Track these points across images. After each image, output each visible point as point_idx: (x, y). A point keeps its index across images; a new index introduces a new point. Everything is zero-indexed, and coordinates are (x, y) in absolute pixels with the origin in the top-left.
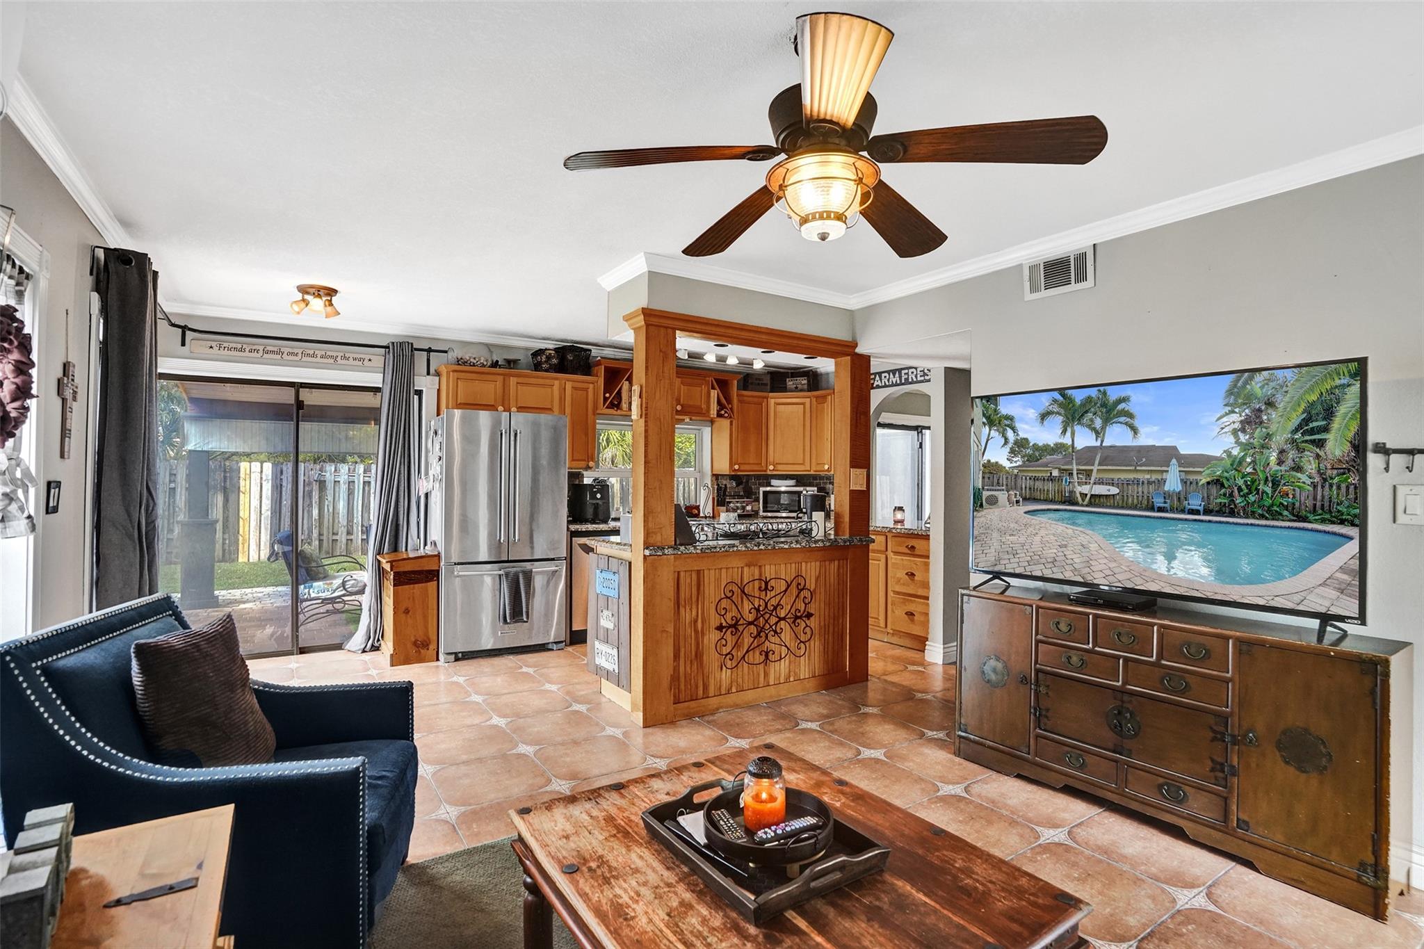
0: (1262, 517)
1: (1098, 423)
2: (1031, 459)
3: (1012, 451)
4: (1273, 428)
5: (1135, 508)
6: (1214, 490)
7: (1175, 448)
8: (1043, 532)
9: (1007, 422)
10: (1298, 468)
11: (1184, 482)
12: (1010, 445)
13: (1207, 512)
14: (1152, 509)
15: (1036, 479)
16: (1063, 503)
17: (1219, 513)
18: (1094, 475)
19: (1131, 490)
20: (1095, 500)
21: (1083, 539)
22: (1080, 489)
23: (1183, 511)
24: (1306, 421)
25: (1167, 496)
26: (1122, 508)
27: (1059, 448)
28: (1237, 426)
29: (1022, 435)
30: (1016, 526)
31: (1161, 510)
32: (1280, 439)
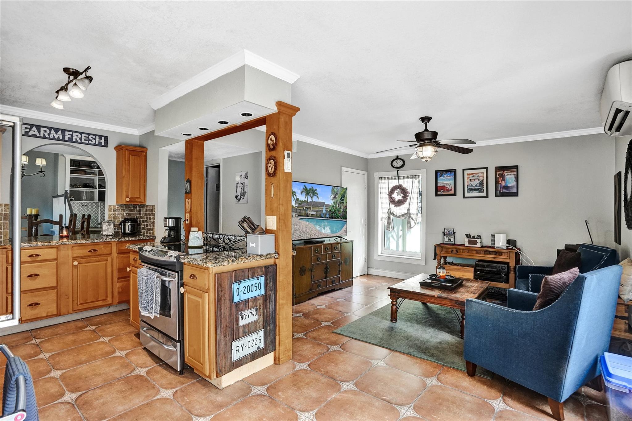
0: (337, 218)
1: (312, 195)
2: (300, 204)
3: (296, 202)
4: (338, 199)
5: (318, 217)
6: (330, 212)
7: (324, 203)
8: (302, 224)
9: (294, 193)
10: (341, 208)
11: (326, 211)
12: (295, 200)
13: (329, 218)
14: (321, 217)
15: (301, 210)
16: (306, 216)
17: (331, 218)
18: (312, 209)
19: (319, 213)
20: (312, 215)
21: (310, 226)
22: (310, 213)
23: (326, 218)
24: (342, 198)
25: (323, 214)
26: (316, 217)
27: (305, 201)
28: (333, 198)
29: (298, 197)
30: (297, 223)
31: (323, 217)
32: (338, 201)
